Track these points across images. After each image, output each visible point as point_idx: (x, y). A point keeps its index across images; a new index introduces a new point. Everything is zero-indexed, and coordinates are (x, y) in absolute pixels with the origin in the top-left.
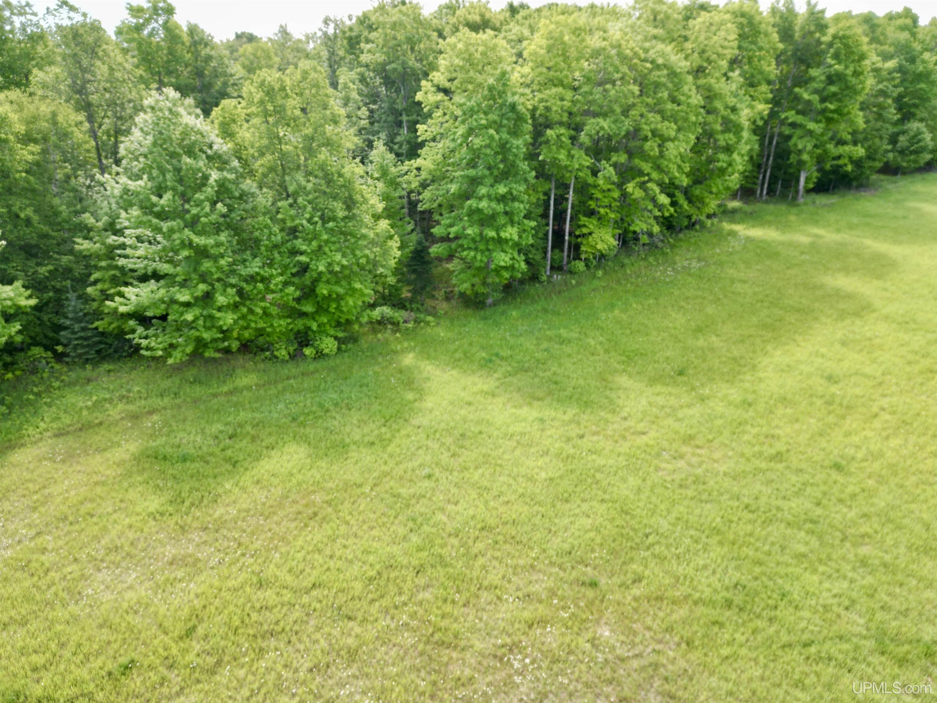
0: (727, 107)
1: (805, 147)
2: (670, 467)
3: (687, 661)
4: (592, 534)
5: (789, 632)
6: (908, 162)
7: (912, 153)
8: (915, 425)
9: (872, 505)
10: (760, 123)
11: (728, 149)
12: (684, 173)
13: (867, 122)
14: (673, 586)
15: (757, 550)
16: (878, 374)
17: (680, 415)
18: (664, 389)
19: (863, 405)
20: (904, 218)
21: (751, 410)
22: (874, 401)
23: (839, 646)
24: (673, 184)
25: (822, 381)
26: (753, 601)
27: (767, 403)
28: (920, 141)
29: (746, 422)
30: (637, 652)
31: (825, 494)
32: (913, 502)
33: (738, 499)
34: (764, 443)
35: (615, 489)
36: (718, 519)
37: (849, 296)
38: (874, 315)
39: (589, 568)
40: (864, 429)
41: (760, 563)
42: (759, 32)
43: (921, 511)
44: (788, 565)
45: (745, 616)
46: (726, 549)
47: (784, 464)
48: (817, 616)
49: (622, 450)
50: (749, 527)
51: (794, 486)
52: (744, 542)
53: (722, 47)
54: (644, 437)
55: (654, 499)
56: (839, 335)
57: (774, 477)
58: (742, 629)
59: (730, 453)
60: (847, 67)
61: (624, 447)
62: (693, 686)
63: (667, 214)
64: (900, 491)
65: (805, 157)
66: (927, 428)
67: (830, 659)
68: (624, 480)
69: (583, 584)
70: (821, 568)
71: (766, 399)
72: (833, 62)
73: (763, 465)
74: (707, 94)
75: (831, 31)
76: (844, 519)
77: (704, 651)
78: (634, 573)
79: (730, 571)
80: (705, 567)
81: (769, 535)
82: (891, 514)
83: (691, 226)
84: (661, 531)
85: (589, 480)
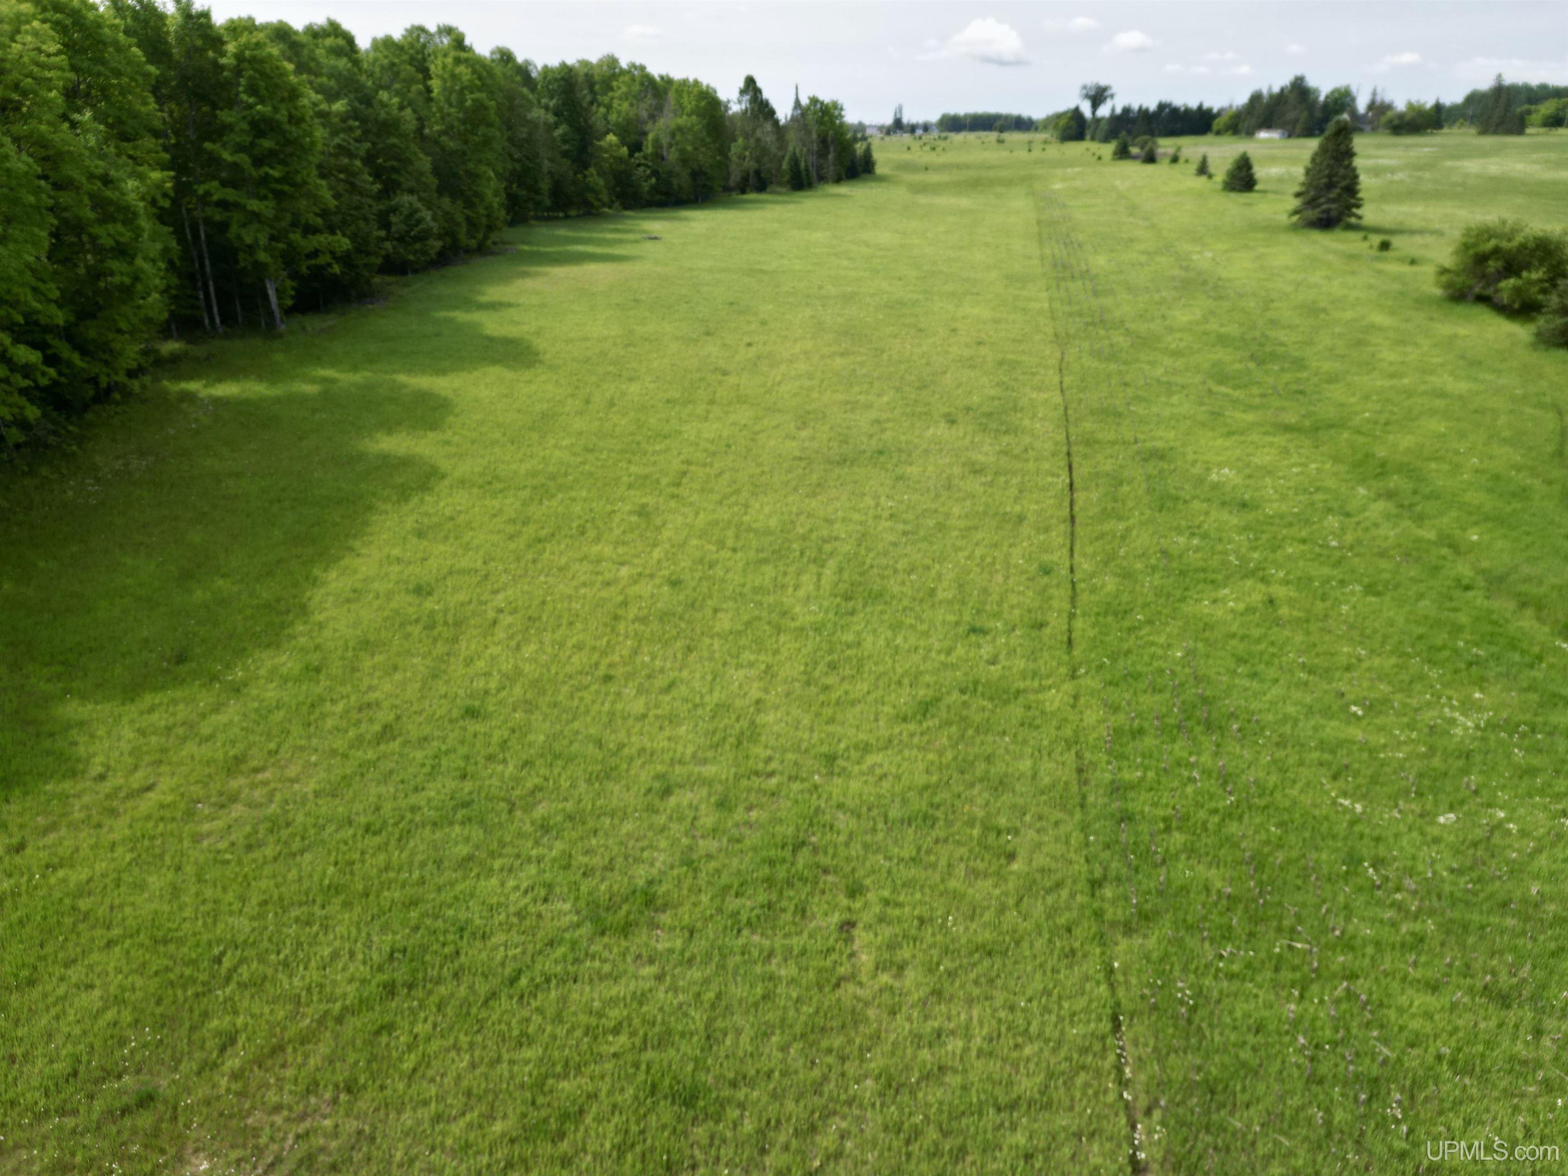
0: (91, 177)
1: (256, 240)
2: (219, 824)
3: (357, 1118)
4: (110, 1015)
5: (486, 977)
6: (415, 254)
7: (416, 239)
8: (544, 619)
9: (530, 745)
10: (166, 204)
11: (123, 252)
12: (49, 301)
13: (337, 196)
14: (293, 1016)
15: (403, 886)
16: (479, 563)
17: (205, 729)
18: (158, 698)
19: (474, 613)
20: (437, 335)
21: (322, 677)
22: (486, 603)
23: (553, 957)
24: (37, 323)
25: (410, 598)
26: (423, 963)
27: (342, 658)
28: (419, 222)
29: (322, 700)
30: (270, 1160)
31: (467, 758)
32: (574, 719)
33: (350, 823)
34: (359, 722)
35: (128, 910)
36: (331, 870)
37: (405, 462)
38: (446, 482)
39: (126, 1078)
40: (486, 647)
41: (414, 903)
42: (105, 44)
43: (586, 728)
44: (452, 884)
45: (419, 993)
46: (358, 910)
47: (399, 741)
48: (514, 932)
49: (116, 836)
50: (382, 858)
51: (423, 765)
52: (382, 884)
53: (37, 64)
54: (151, 795)
55: (208, 893)
56: (410, 523)
57: (392, 765)
58: (422, 1015)
59: (314, 758)
60: (276, 109)
61: (120, 829)
62: (378, 1148)
63: (44, 382)
64: (556, 711)
65: (262, 256)
66: (559, 617)
67: (548, 980)
68: (140, 886)
69: (125, 1111)
70: (497, 864)
71: (339, 653)
72: (251, 100)
73: (371, 755)
74: (43, 153)
75: (231, 48)
76: (503, 782)
77: (378, 1083)
78: (218, 1033)
79: (375, 939)
80: (335, 955)
81: (413, 854)
82: (557, 747)
83: (103, 395)
84: (240, 939)
85: (68, 921)
